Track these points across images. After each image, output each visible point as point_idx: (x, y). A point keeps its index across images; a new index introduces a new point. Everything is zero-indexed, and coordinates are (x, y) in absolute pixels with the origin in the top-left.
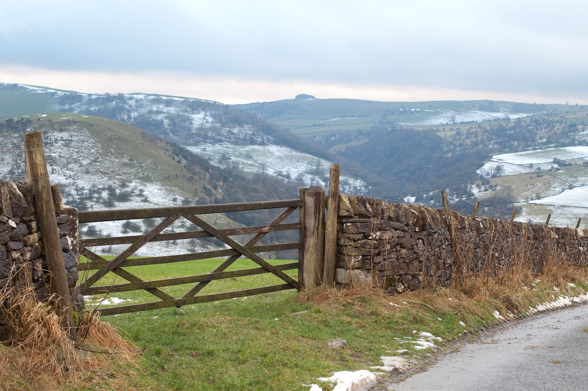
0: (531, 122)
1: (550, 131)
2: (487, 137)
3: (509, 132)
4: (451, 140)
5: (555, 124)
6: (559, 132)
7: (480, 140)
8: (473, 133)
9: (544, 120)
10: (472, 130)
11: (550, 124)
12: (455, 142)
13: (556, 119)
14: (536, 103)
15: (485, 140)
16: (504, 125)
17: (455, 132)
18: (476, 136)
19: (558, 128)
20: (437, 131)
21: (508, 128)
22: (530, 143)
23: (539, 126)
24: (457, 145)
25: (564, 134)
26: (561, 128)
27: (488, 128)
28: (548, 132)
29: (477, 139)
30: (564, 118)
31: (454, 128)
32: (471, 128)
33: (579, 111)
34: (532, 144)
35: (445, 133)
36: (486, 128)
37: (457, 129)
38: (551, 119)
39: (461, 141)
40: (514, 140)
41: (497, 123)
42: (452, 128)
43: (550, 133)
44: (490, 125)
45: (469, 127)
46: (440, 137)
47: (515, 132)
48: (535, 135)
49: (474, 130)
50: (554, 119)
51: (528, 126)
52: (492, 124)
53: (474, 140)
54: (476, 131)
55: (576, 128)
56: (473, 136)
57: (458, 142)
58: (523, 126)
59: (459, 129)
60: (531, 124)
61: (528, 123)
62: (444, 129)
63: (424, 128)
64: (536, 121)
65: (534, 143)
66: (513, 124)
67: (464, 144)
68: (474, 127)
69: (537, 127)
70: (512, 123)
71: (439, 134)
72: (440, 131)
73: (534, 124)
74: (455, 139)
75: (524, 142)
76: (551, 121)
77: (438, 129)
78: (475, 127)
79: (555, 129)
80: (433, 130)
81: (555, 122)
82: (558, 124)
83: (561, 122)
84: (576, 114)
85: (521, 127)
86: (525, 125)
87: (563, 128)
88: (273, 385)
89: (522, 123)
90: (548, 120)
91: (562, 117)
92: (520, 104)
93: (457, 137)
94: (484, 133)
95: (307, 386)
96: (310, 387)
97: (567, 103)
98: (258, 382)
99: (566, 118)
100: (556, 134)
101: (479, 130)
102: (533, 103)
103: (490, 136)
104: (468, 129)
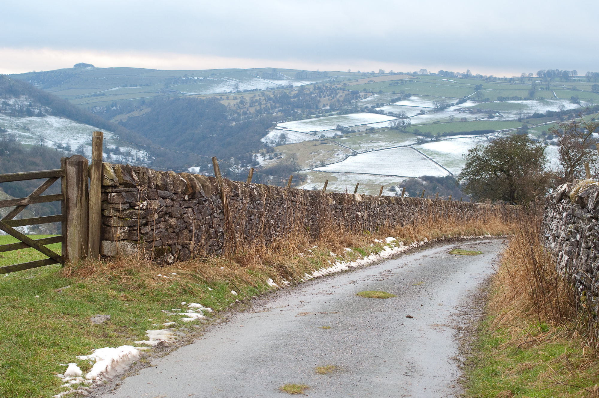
0: (314, 89)
1: (333, 98)
2: (271, 105)
3: (292, 100)
4: (234, 108)
5: (338, 91)
6: (342, 99)
7: (264, 108)
8: (257, 101)
9: (327, 87)
10: (256, 98)
11: (333, 92)
12: (238, 111)
13: (339, 86)
14: (319, 71)
15: (269, 108)
16: (288, 93)
17: (238, 101)
18: (260, 104)
19: (341, 96)
20: (220, 100)
21: (292, 96)
22: (313, 111)
23: (322, 94)
24: (241, 113)
25: (347, 101)
26: (344, 95)
27: (272, 96)
28: (331, 100)
29: (260, 107)
30: (346, 85)
31: (238, 96)
32: (255, 96)
33: (361, 78)
34: (316, 111)
35: (228, 101)
36: (270, 96)
37: (240, 97)
38: (334, 86)
39: (245, 110)
40: (298, 107)
41: (280, 91)
42: (235, 96)
43: (333, 100)
44: (274, 93)
45: (252, 95)
46: (223, 106)
47: (299, 100)
48: (318, 103)
49: (258, 98)
50: (336, 87)
51: (311, 93)
52: (276, 92)
53: (258, 108)
54: (260, 99)
55: (358, 95)
56: (257, 104)
57: (242, 111)
58: (306, 94)
59: (243, 97)
60: (314, 92)
61: (311, 91)
62: (228, 97)
63: (208, 97)
64: (319, 88)
65: (318, 110)
66: (297, 92)
67: (248, 112)
68: (257, 96)
69: (320, 95)
70: (296, 90)
71: (222, 102)
72: (223, 100)
73: (317, 91)
74: (239, 107)
75: (308, 110)
76: (334, 88)
77: (221, 97)
78: (259, 96)
79: (338, 97)
80: (217, 99)
81: (338, 89)
82: (341, 92)
83: (344, 90)
84: (358, 81)
85: (304, 94)
86: (308, 92)
87: (346, 95)
88: (28, 367)
89: (305, 91)
90: (331, 87)
91: (344, 84)
92: (303, 71)
93: (241, 106)
94: (267, 101)
95: (65, 365)
96: (67, 367)
97: (349, 70)
98: (11, 365)
99: (349, 85)
100: (339, 101)
101: (263, 98)
102: (316, 71)
103: (274, 104)
104: (252, 98)
